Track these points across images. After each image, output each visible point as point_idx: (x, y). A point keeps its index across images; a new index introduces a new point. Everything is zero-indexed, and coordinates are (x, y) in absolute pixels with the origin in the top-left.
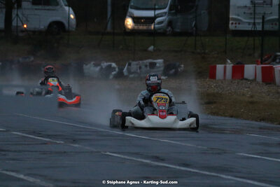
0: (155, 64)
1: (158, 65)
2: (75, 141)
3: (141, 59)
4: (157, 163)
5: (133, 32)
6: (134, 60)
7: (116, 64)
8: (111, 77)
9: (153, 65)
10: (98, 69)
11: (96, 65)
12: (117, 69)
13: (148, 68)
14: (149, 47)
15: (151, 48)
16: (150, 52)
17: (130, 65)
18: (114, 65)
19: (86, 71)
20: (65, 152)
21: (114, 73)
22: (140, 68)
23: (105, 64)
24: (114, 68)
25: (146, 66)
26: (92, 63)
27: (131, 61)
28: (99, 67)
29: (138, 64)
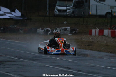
0: (67, 29)
1: (68, 29)
2: (33, 60)
3: (61, 27)
6: (58, 27)
7: (51, 29)
8: (48, 34)
9: (66, 30)
10: (43, 31)
11: (42, 29)
12: (51, 31)
14: (64, 22)
15: (65, 22)
16: (65, 24)
18: (49, 29)
19: (38, 31)
20: (29, 65)
21: (49, 32)
23: (46, 29)
24: (50, 30)
25: (63, 30)
26: (41, 28)
27: (56, 28)
28: (43, 30)
29: (59, 29)
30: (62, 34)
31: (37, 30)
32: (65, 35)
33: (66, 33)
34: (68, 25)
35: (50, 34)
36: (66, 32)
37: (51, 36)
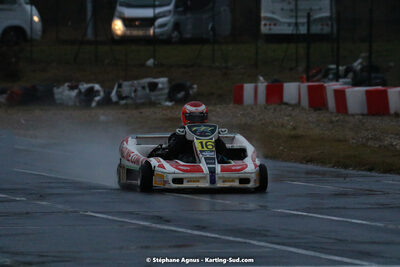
0: (156, 84)
1: (160, 86)
2: (42, 197)
3: (136, 78)
4: (158, 226)
5: (124, 40)
6: (126, 80)
7: (102, 86)
8: (94, 104)
9: (153, 87)
10: (74, 93)
11: (72, 88)
12: (102, 94)
13: (147, 90)
14: (149, 59)
15: (150, 62)
16: (149, 67)
17: (120, 86)
18: (97, 87)
19: (57, 96)
20: (27, 213)
21: (97, 98)
22: (135, 91)
23: (84, 87)
24: (98, 92)
25: (143, 88)
26: (66, 84)
27: (121, 81)
28: (76, 91)
29: (132, 86)
30: (142, 101)
31: (56, 90)
32: (152, 104)
33: (153, 98)
34: (161, 69)
35: (100, 104)
36: (153, 96)
37: (102, 111)
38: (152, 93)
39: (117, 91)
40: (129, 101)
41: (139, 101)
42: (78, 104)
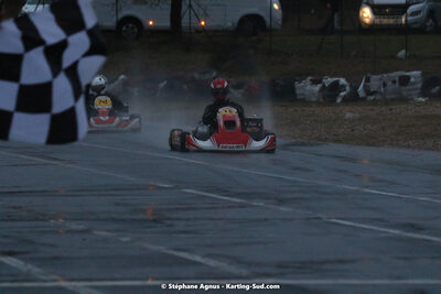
0: (408, 78)
1: (412, 80)
2: (281, 202)
3: (387, 71)
5: (372, 29)
6: (374, 74)
7: (347, 80)
8: (339, 100)
9: (405, 81)
10: (317, 88)
11: (315, 82)
12: (348, 88)
13: (397, 85)
14: (399, 50)
15: (402, 53)
16: (401, 59)
17: (368, 80)
18: (343, 81)
19: (298, 92)
20: (266, 220)
21: (343, 94)
22: (385, 85)
23: (328, 81)
24: (343, 86)
25: (394, 82)
26: (310, 78)
27: (369, 75)
28: (319, 85)
29: (381, 79)
30: (393, 96)
31: (297, 85)
32: (404, 100)
33: (405, 93)
34: (414, 61)
35: (345, 100)
36: (405, 91)
37: (347, 108)
38: (403, 88)
39: (365, 86)
40: (378, 97)
41: (388, 97)
42: (321, 100)
